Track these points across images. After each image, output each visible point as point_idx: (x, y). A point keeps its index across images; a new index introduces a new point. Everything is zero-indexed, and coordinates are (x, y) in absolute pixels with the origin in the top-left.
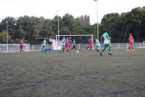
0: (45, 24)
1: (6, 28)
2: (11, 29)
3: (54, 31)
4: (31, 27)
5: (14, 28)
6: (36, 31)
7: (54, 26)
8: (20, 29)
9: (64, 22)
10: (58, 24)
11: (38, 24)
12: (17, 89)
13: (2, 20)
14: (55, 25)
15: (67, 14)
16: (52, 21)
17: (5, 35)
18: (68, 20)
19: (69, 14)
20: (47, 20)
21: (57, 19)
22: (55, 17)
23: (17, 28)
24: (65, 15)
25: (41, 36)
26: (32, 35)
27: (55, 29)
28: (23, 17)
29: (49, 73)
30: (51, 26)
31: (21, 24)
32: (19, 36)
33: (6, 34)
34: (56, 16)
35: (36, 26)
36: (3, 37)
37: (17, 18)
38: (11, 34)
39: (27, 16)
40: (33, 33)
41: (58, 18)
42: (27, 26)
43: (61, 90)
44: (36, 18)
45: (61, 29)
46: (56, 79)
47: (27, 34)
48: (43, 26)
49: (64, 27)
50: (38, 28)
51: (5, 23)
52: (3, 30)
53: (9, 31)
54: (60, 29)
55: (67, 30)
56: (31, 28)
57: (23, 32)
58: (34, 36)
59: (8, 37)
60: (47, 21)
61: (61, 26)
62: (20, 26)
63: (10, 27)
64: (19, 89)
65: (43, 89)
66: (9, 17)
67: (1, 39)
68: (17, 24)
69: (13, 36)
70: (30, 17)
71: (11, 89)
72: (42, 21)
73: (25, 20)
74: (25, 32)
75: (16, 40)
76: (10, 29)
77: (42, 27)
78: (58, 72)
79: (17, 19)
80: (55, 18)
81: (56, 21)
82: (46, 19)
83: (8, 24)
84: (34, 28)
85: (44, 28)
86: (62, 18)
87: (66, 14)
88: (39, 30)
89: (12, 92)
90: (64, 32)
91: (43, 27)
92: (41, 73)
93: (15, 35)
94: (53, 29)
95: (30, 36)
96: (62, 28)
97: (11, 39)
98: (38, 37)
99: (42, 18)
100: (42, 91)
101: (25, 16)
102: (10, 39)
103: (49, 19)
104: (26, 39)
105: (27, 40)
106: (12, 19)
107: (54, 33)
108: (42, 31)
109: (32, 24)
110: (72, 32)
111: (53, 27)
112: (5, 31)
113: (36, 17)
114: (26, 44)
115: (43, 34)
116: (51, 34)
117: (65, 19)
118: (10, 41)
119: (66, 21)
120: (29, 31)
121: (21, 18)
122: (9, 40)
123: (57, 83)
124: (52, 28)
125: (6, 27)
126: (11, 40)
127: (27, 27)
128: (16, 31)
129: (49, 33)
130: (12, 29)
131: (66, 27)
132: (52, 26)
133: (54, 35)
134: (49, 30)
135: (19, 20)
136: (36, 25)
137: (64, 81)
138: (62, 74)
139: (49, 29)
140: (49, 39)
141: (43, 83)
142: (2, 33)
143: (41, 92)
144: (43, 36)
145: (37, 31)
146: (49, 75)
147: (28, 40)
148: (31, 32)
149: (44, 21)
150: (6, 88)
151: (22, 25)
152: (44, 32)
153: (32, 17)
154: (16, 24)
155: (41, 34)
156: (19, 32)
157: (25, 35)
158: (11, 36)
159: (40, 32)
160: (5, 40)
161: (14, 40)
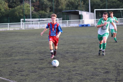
3: (83, 1)
17: (28, 6)
25: (68, 8)
26: (57, 6)
32: (42, 7)
36: (25, 9)
38: (33, 6)
40: (59, 4)
47: (52, 5)
53: (32, 2)
57: (48, 3)
58: (60, 7)
59: (31, 9)
67: (23, 12)
69: (36, 7)
74: (50, 3)
75: (40, 12)
93: (39, 7)
95: (54, 7)
97: (34, 11)
98: (64, 8)
102: (33, 11)
105: (52, 12)
107: (82, 3)
110: (103, 3)
112: (27, 2)
115: (70, 5)
116: (79, 5)
118: (33, 14)
122: (32, 12)
126: (33, 12)
128: (39, 2)
129: (77, 4)
133: (83, 6)
140: (79, 12)
142: (23, 5)
144: (70, 8)
148: (57, 3)
155: (68, 6)
156: (43, 3)
157: (50, 6)
158: (34, 8)
159: (66, 2)
160: (27, 12)
161: (37, 12)
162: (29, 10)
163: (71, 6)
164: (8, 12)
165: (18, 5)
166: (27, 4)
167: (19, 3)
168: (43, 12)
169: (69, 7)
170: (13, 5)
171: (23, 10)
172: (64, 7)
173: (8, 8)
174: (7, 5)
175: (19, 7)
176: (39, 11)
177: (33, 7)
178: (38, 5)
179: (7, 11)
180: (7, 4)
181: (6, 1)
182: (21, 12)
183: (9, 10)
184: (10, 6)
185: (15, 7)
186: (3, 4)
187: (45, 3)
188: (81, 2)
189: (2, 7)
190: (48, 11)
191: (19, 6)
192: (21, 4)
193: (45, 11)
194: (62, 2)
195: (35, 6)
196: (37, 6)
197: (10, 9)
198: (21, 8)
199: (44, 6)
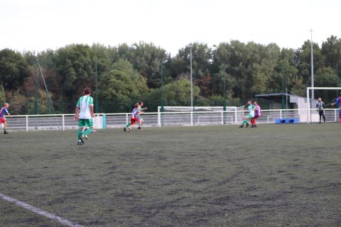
0: (281, 61)
1: (189, 70)
2: (200, 71)
3: (301, 77)
4: (247, 67)
5: (207, 70)
6: (260, 76)
7: (301, 65)
8: (223, 73)
9: (324, 57)
10: (310, 60)
11: (263, 60)
12: (218, 213)
13: (180, 51)
14: (304, 64)
15: (332, 38)
16: (298, 53)
17: (187, 86)
18: (336, 51)
19: (337, 38)
20: (285, 51)
21: (309, 50)
22: (303, 44)
23: (214, 69)
24: (328, 39)
25: (272, 90)
26: (249, 85)
27: (303, 72)
28: (230, 44)
29: (292, 178)
30: (294, 65)
31: (223, 59)
32: (218, 88)
33: (187, 83)
34: (306, 43)
35: (258, 66)
36: (181, 90)
37: (214, 46)
38: (199, 84)
39: (237, 42)
40: (252, 81)
41: (310, 47)
42: (238, 66)
43: (322, 218)
44: (260, 47)
45: (319, 74)
46: (310, 191)
47: (237, 84)
48: (275, 65)
49: (324, 68)
50: (264, 70)
51: (186, 56)
52: (180, 73)
53: (196, 76)
54: (317, 72)
55: (332, 76)
56: (248, 71)
57: (229, 80)
58: (254, 88)
59: (194, 90)
60: (285, 54)
61: (318, 67)
62: (220, 64)
63: (199, 67)
64: (224, 215)
65: (280, 216)
66: (195, 45)
67: (177, 96)
68: (215, 60)
69: (206, 88)
70: (246, 44)
71: (204, 214)
72: (272, 54)
73: (232, 51)
74: (234, 79)
75: (212, 98)
76: (197, 72)
77: (272, 68)
78: (313, 175)
79: (214, 49)
80: (304, 48)
81: (307, 54)
82: (283, 49)
83: (193, 60)
84: (254, 69)
85: (277, 70)
86: (320, 47)
87: (330, 37)
88: (266, 74)
89: (206, 221)
90: (324, 79)
91: (275, 68)
92: (273, 176)
93: (210, 86)
94: (299, 74)
95: (244, 89)
96: (320, 70)
97: (200, 94)
98: (262, 90)
99: (273, 46)
100: (278, 220)
101: (232, 42)
102: (197, 94)
103: (291, 50)
104: (234, 96)
105: (238, 99)
106: (203, 47)
107: (301, 81)
108: (273, 77)
109: (249, 60)
111: (298, 68)
112: (186, 76)
113: (259, 45)
114: (235, 107)
115: (275, 83)
116: (293, 84)
117: (328, 49)
118: (197, 100)
119: (330, 53)
120: (242, 77)
121: (223, 46)
122: (196, 98)
123: (311, 200)
124: (297, 70)
125: (188, 67)
126: (199, 96)
127: (237, 69)
128: (212, 76)
129: (289, 82)
130: (203, 72)
131: (329, 68)
132: (297, 65)
133: (303, 86)
134: (291, 74)
135: (218, 52)
136: (260, 63)
137: (329, 197)
138: (323, 179)
139: (289, 72)
140: (289, 97)
141: (280, 201)
142: (178, 81)
143: (274, 221)
144: (276, 90)
145: (262, 78)
146: (292, 182)
147: (241, 98)
148: (248, 79)
149: (278, 54)
150: (191, 210)
151: (226, 63)
152: (278, 80)
153: (251, 44)
154: (211, 60)
155: (271, 85)
156: (220, 78)
157: (233, 86)
158: (201, 88)
159: (267, 78)
160: (186, 96)
161: (207, 97)
162: (190, 92)
163: (278, 86)
164: (146, 96)
165: (166, 83)
166: (186, 80)
167: (170, 78)
168: (219, 98)
169: (274, 89)
170: (158, 83)
171: (177, 92)
172: (264, 89)
173: (147, 89)
174: (145, 82)
175: (168, 86)
176: (211, 95)
177: (199, 86)
178: (209, 83)
179: (144, 94)
180: (144, 80)
181: (142, 75)
182: (173, 96)
183: (149, 91)
184: (152, 83)
185: (160, 86)
186: (136, 80)
187: (223, 79)
188: (299, 78)
189: (134, 85)
190: (230, 96)
191: (170, 84)
192: (174, 80)
193: (222, 96)
194: (258, 78)
195: (204, 85)
196: (206, 86)
197: (151, 89)
198: (172, 89)
199: (220, 85)
